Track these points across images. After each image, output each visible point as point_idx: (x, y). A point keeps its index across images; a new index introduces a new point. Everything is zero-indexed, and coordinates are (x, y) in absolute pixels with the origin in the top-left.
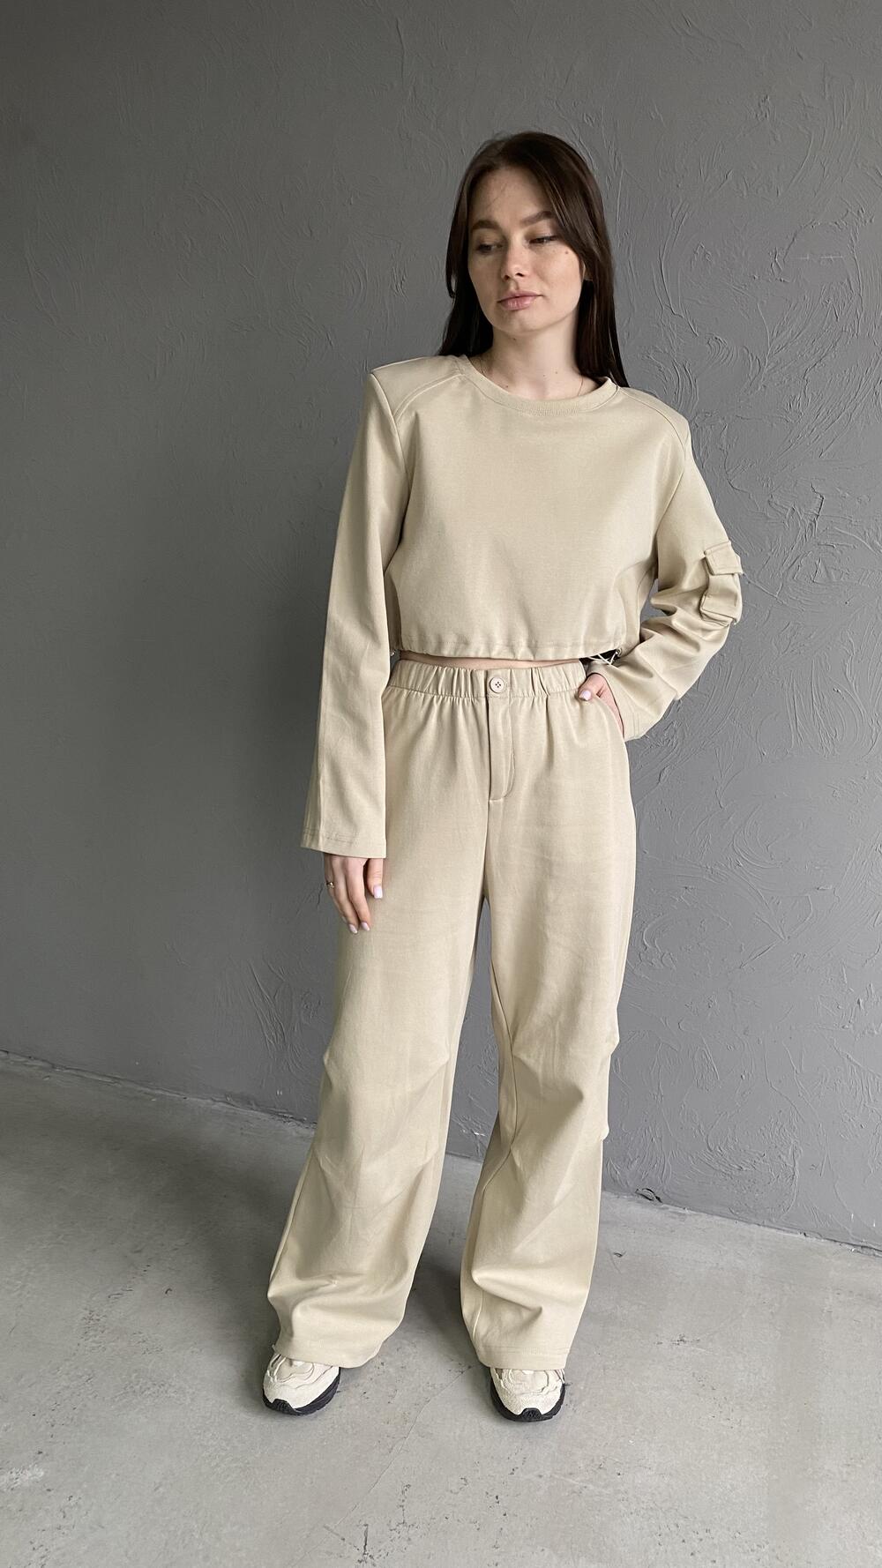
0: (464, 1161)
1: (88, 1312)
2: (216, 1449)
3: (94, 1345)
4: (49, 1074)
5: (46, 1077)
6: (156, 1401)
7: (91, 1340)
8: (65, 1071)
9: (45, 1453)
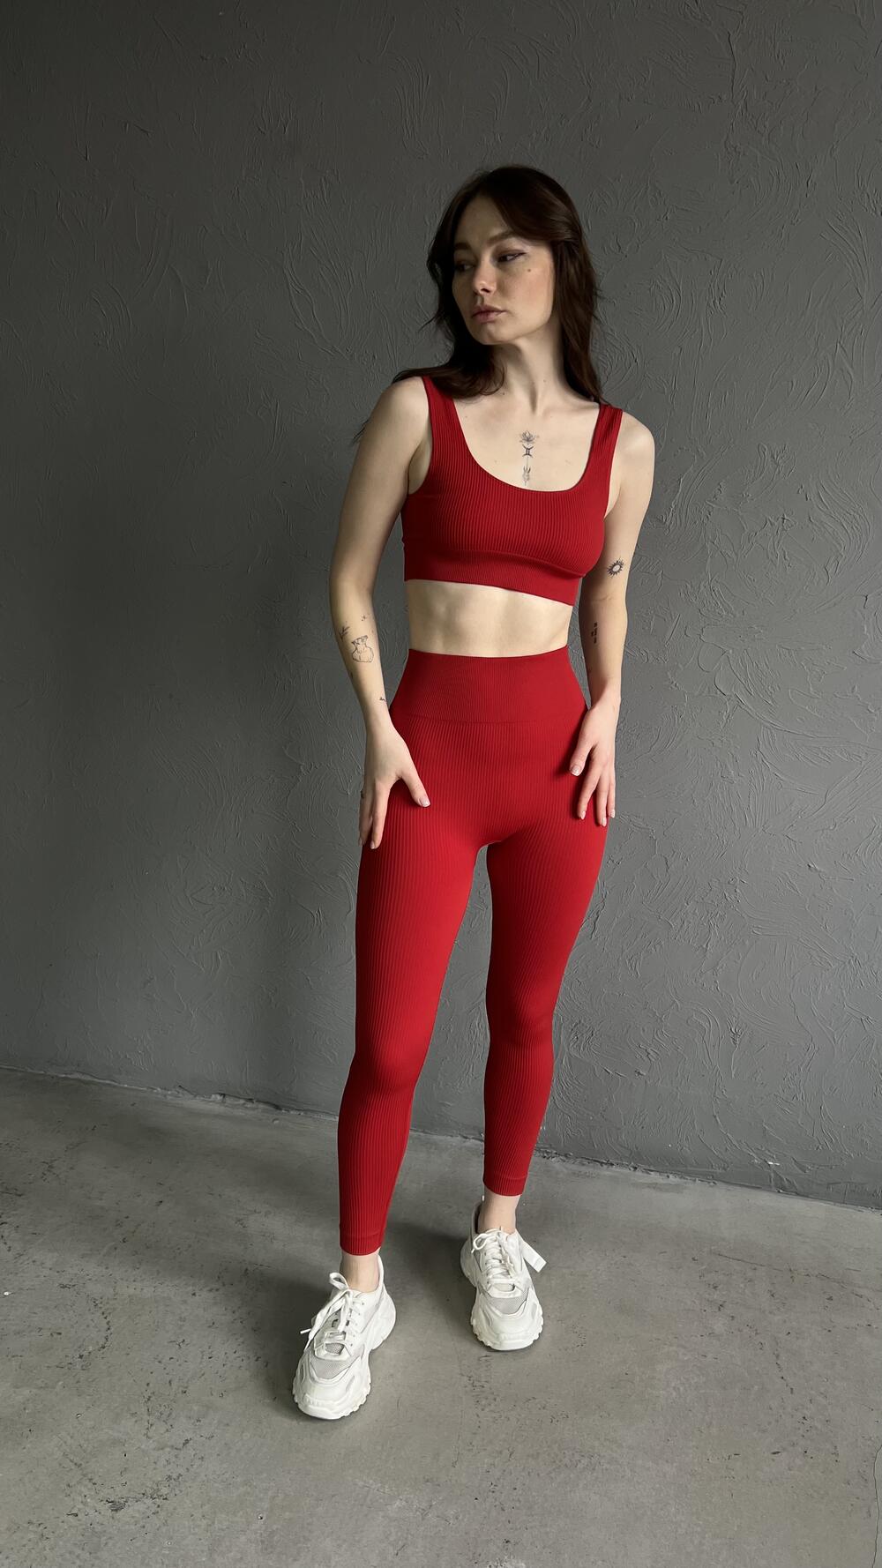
0: (754, 1192)
1: (466, 1378)
2: (689, 1526)
3: (494, 1415)
4: (277, 1117)
5: (274, 1121)
6: (595, 1474)
7: (487, 1410)
8: (292, 1112)
9: (512, 1541)
